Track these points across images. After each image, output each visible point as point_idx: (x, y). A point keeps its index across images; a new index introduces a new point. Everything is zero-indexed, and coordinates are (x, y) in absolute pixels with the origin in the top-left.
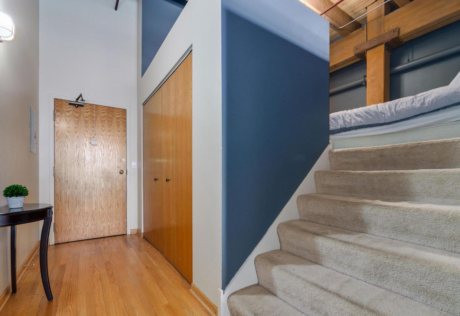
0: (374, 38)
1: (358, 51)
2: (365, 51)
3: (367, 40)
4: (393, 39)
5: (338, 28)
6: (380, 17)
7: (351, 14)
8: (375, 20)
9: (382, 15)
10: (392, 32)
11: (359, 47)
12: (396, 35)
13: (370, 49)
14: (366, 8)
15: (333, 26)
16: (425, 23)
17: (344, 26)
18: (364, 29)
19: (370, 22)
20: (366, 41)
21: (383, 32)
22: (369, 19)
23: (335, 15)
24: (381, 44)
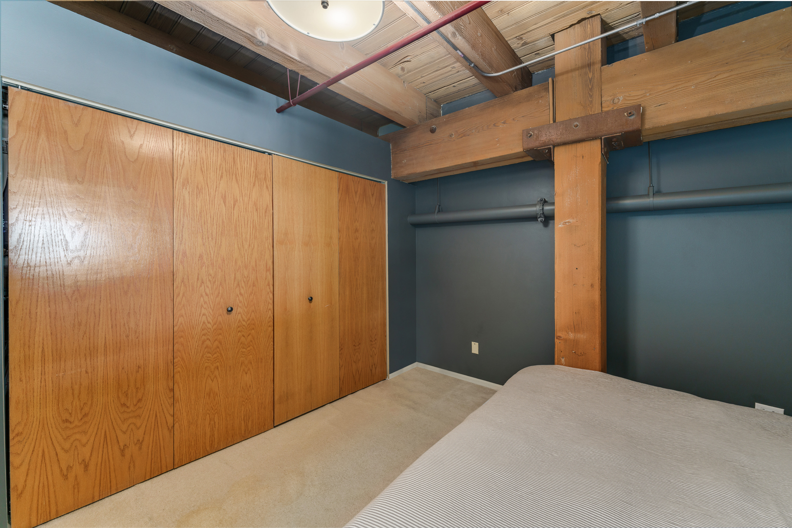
0: (576, 119)
1: (533, 144)
2: (551, 146)
3: (554, 121)
4: (626, 133)
5: (486, 75)
6: (589, 65)
7: (514, 44)
8: (577, 72)
9: (594, 63)
10: (625, 114)
11: (536, 132)
12: (632, 124)
13: (565, 144)
14: (553, 36)
15: (473, 67)
16: (719, 110)
17: (501, 73)
18: (547, 89)
19: (562, 74)
20: (552, 122)
21: (596, 110)
22: (559, 67)
23: (481, 36)
24: (594, 138)
